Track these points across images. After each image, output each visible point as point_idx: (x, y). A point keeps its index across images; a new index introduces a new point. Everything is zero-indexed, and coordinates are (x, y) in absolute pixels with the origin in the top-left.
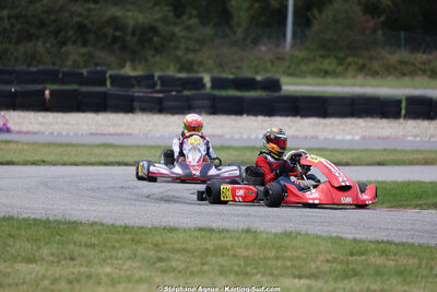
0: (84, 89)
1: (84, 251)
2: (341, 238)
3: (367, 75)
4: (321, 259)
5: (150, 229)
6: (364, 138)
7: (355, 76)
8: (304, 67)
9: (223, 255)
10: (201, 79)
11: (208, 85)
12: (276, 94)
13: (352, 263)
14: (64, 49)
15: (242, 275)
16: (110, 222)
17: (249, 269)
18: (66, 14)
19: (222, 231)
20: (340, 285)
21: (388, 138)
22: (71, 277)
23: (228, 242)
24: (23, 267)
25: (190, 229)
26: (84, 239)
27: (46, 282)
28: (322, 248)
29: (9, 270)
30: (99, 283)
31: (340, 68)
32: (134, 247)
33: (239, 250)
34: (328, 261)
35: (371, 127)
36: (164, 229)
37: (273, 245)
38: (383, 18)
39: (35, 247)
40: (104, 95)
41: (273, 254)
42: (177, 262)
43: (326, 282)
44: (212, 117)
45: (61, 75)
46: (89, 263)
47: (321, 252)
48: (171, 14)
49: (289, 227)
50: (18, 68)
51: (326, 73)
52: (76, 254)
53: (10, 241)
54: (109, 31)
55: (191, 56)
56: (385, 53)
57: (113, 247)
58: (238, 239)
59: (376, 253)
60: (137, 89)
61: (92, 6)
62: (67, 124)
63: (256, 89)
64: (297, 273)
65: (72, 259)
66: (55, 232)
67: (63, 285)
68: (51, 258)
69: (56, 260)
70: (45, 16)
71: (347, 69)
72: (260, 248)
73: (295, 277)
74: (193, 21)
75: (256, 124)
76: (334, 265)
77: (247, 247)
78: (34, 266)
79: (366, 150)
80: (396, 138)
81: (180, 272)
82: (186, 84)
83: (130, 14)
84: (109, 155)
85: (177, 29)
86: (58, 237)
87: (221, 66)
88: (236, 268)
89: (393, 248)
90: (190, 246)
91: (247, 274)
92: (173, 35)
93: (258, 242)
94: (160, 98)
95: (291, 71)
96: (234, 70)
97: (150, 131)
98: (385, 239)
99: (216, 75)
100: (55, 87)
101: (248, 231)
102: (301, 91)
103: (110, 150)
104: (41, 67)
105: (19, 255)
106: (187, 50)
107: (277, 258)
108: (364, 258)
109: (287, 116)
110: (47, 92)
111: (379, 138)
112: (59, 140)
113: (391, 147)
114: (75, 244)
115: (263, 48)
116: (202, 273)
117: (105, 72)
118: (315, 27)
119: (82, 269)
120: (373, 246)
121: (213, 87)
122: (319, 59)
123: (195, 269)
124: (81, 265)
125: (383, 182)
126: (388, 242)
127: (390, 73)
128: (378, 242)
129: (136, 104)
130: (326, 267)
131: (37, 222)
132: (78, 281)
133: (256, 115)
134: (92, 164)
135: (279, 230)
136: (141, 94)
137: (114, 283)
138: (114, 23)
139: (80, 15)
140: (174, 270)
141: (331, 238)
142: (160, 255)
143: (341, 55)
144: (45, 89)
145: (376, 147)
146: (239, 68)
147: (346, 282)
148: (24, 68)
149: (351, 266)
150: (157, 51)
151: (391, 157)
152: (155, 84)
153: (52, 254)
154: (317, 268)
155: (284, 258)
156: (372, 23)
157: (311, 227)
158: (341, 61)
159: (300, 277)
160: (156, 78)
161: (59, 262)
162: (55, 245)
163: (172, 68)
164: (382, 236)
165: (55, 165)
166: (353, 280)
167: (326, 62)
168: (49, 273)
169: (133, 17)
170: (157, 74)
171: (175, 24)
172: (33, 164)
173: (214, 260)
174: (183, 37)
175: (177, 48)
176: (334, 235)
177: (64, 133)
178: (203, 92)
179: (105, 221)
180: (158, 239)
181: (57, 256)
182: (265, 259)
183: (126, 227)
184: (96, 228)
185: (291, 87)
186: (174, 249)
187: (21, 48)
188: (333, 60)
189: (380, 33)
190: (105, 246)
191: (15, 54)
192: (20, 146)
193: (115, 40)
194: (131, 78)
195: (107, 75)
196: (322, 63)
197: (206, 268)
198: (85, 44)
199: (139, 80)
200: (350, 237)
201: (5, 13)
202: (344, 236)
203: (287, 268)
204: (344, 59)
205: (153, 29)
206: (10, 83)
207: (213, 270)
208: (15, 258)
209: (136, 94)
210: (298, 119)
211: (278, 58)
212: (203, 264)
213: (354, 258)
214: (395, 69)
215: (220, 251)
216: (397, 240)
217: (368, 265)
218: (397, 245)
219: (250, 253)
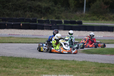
0: (31, 23)
1: (30, 65)
2: (98, 63)
3: (105, 20)
4: (92, 68)
5: (48, 60)
6: (104, 37)
7: (102, 21)
8: (88, 18)
9: (67, 67)
10: (62, 21)
11: (63, 23)
12: (81, 25)
13: (100, 69)
14: (26, 13)
15: (72, 72)
16: (37, 58)
17: (74, 70)
18: (26, 4)
19: (67, 61)
20: (97, 75)
21: (110, 37)
22: (27, 72)
23: (68, 64)
24: (15, 70)
25: (58, 60)
26: (31, 62)
27: (21, 74)
28: (93, 65)
29: (11, 70)
30: (34, 74)
31: (98, 18)
32: (44, 65)
33: (71, 66)
34: (94, 69)
35: (106, 34)
36: (52, 60)
37: (80, 64)
38: (109, 5)
39: (18, 65)
40: (36, 25)
41: (80, 67)
42: (55, 68)
43: (94, 74)
44: (64, 31)
45: (25, 20)
46: (32, 69)
47: (92, 66)
48: (54, 4)
49: (84, 60)
50: (14, 18)
51: (94, 20)
52: (28, 66)
53: (11, 63)
54: (38, 8)
55: (59, 15)
56: (110, 15)
57: (38, 65)
58: (71, 63)
59: (107, 67)
60: (45, 24)
61: (33, 2)
62: (26, 32)
63: (76, 24)
64: (86, 72)
65: (27, 68)
66: (23, 61)
67: (25, 74)
68: (22, 67)
69: (23, 68)
70: (21, 4)
71: (99, 19)
72: (76, 65)
73: (86, 73)
74: (60, 6)
75: (75, 33)
76: (96, 70)
77: (73, 65)
78: (17, 69)
79: (104, 40)
80: (112, 37)
81: (55, 71)
82: (58, 22)
83: (43, 4)
84: (37, 41)
85: (55, 8)
86: (24, 62)
87: (67, 18)
88: (70, 70)
89: (111, 65)
90: (58, 64)
91: (73, 72)
92: (54, 9)
93: (76, 63)
94: (51, 26)
95: (85, 19)
96: (70, 19)
97: (48, 35)
98: (109, 63)
99: (65, 20)
100: (23, 23)
101: (73, 61)
102: (88, 24)
103: (38, 39)
104: (20, 18)
105: (14, 67)
106: (58, 13)
107: (81, 68)
108: (104, 68)
109: (84, 31)
110: (21, 24)
111: (108, 37)
112: (24, 37)
113: (111, 39)
114: (28, 64)
115: (78, 13)
116: (61, 71)
117: (36, 19)
118: (92, 8)
119: (30, 70)
120: (106, 65)
121: (65, 23)
122: (92, 16)
123: (60, 70)
124: (30, 69)
125: (109, 48)
126: (110, 64)
127: (111, 20)
128: (107, 64)
129: (44, 27)
130: (94, 70)
131: (18, 58)
132: (29, 73)
133: (76, 30)
134: (33, 43)
135: (81, 60)
136: (46, 25)
137: (38, 74)
138: (39, 6)
139: (30, 4)
140: (54, 71)
141: (95, 62)
142: (50, 67)
143: (98, 15)
144: (21, 23)
145: (107, 39)
146: (71, 18)
147: (99, 74)
148: (15, 18)
149: (100, 70)
150: (50, 14)
151: (111, 42)
152: (50, 22)
153: (22, 66)
154: (91, 70)
155: (83, 68)
156: (106, 7)
157: (90, 60)
158: (98, 17)
159: (87, 73)
160: (50, 21)
161: (24, 68)
162: (23, 64)
163: (54, 18)
164: (108, 62)
165: (23, 43)
166: (101, 74)
167: (94, 17)
168: (22, 71)
169: (44, 5)
170: (50, 20)
171: (55, 7)
172: (17, 43)
173: (64, 68)
174: (57, 10)
175: (55, 13)
176: (96, 62)
177: (26, 35)
178: (62, 24)
179: (36, 58)
180: (50, 62)
181: (24, 67)
182: (78, 68)
183: (42, 59)
184: (34, 60)
185: (85, 23)
186: (54, 65)
187: (15, 13)
188: (96, 16)
189: (108, 9)
190: (36, 64)
191: (13, 14)
192: (14, 38)
193: (39, 11)
194: (43, 21)
195: (37, 20)
196: (93, 17)
197: (62, 70)
198: (31, 12)
199: (45, 21)
200: (100, 62)
201: (10, 3)
202: (98, 62)
203: (83, 70)
204: (99, 16)
205: (49, 8)
206: (12, 22)
207: (64, 71)
208: (13, 67)
209: (45, 25)
210: (87, 31)
211: (81, 16)
212: (62, 69)
213: (101, 68)
214: (112, 19)
215: (66, 66)
216: (112, 63)
217: (105, 70)
218: (112, 64)
219: (74, 66)
